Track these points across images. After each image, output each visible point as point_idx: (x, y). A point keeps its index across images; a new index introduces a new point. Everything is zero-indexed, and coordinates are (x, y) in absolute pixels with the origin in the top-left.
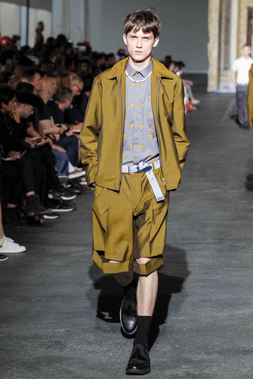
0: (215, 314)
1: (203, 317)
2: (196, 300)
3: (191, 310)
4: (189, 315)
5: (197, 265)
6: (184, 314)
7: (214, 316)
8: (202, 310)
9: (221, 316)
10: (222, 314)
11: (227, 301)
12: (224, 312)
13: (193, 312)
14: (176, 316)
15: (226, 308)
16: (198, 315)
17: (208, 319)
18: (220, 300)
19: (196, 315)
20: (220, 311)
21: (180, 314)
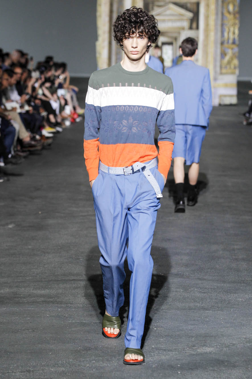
0: (101, 364)
1: (87, 367)
2: (79, 347)
3: (73, 360)
4: (70, 365)
5: (81, 306)
6: (65, 364)
7: (101, 367)
8: (87, 360)
9: (108, 366)
10: (110, 364)
11: (116, 349)
12: (111, 362)
13: (75, 362)
14: (55, 367)
15: (115, 357)
16: (82, 365)
17: (92, 370)
18: (107, 348)
19: (79, 365)
20: (108, 360)
21: (60, 364)
